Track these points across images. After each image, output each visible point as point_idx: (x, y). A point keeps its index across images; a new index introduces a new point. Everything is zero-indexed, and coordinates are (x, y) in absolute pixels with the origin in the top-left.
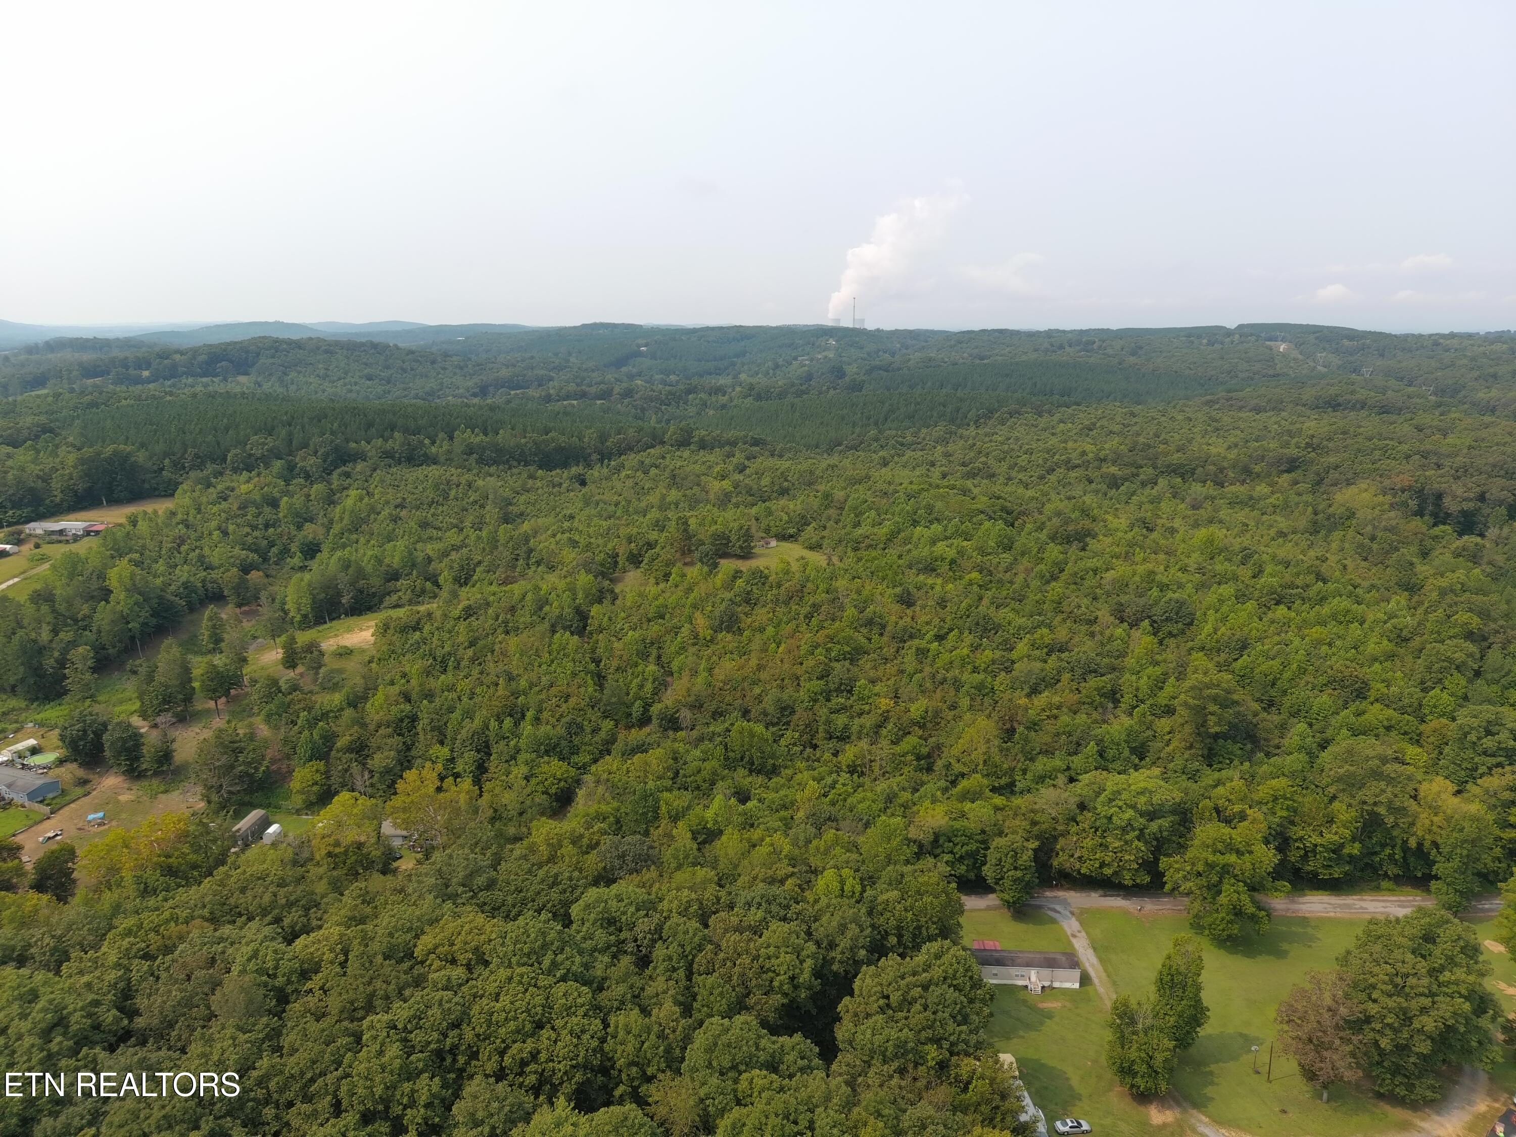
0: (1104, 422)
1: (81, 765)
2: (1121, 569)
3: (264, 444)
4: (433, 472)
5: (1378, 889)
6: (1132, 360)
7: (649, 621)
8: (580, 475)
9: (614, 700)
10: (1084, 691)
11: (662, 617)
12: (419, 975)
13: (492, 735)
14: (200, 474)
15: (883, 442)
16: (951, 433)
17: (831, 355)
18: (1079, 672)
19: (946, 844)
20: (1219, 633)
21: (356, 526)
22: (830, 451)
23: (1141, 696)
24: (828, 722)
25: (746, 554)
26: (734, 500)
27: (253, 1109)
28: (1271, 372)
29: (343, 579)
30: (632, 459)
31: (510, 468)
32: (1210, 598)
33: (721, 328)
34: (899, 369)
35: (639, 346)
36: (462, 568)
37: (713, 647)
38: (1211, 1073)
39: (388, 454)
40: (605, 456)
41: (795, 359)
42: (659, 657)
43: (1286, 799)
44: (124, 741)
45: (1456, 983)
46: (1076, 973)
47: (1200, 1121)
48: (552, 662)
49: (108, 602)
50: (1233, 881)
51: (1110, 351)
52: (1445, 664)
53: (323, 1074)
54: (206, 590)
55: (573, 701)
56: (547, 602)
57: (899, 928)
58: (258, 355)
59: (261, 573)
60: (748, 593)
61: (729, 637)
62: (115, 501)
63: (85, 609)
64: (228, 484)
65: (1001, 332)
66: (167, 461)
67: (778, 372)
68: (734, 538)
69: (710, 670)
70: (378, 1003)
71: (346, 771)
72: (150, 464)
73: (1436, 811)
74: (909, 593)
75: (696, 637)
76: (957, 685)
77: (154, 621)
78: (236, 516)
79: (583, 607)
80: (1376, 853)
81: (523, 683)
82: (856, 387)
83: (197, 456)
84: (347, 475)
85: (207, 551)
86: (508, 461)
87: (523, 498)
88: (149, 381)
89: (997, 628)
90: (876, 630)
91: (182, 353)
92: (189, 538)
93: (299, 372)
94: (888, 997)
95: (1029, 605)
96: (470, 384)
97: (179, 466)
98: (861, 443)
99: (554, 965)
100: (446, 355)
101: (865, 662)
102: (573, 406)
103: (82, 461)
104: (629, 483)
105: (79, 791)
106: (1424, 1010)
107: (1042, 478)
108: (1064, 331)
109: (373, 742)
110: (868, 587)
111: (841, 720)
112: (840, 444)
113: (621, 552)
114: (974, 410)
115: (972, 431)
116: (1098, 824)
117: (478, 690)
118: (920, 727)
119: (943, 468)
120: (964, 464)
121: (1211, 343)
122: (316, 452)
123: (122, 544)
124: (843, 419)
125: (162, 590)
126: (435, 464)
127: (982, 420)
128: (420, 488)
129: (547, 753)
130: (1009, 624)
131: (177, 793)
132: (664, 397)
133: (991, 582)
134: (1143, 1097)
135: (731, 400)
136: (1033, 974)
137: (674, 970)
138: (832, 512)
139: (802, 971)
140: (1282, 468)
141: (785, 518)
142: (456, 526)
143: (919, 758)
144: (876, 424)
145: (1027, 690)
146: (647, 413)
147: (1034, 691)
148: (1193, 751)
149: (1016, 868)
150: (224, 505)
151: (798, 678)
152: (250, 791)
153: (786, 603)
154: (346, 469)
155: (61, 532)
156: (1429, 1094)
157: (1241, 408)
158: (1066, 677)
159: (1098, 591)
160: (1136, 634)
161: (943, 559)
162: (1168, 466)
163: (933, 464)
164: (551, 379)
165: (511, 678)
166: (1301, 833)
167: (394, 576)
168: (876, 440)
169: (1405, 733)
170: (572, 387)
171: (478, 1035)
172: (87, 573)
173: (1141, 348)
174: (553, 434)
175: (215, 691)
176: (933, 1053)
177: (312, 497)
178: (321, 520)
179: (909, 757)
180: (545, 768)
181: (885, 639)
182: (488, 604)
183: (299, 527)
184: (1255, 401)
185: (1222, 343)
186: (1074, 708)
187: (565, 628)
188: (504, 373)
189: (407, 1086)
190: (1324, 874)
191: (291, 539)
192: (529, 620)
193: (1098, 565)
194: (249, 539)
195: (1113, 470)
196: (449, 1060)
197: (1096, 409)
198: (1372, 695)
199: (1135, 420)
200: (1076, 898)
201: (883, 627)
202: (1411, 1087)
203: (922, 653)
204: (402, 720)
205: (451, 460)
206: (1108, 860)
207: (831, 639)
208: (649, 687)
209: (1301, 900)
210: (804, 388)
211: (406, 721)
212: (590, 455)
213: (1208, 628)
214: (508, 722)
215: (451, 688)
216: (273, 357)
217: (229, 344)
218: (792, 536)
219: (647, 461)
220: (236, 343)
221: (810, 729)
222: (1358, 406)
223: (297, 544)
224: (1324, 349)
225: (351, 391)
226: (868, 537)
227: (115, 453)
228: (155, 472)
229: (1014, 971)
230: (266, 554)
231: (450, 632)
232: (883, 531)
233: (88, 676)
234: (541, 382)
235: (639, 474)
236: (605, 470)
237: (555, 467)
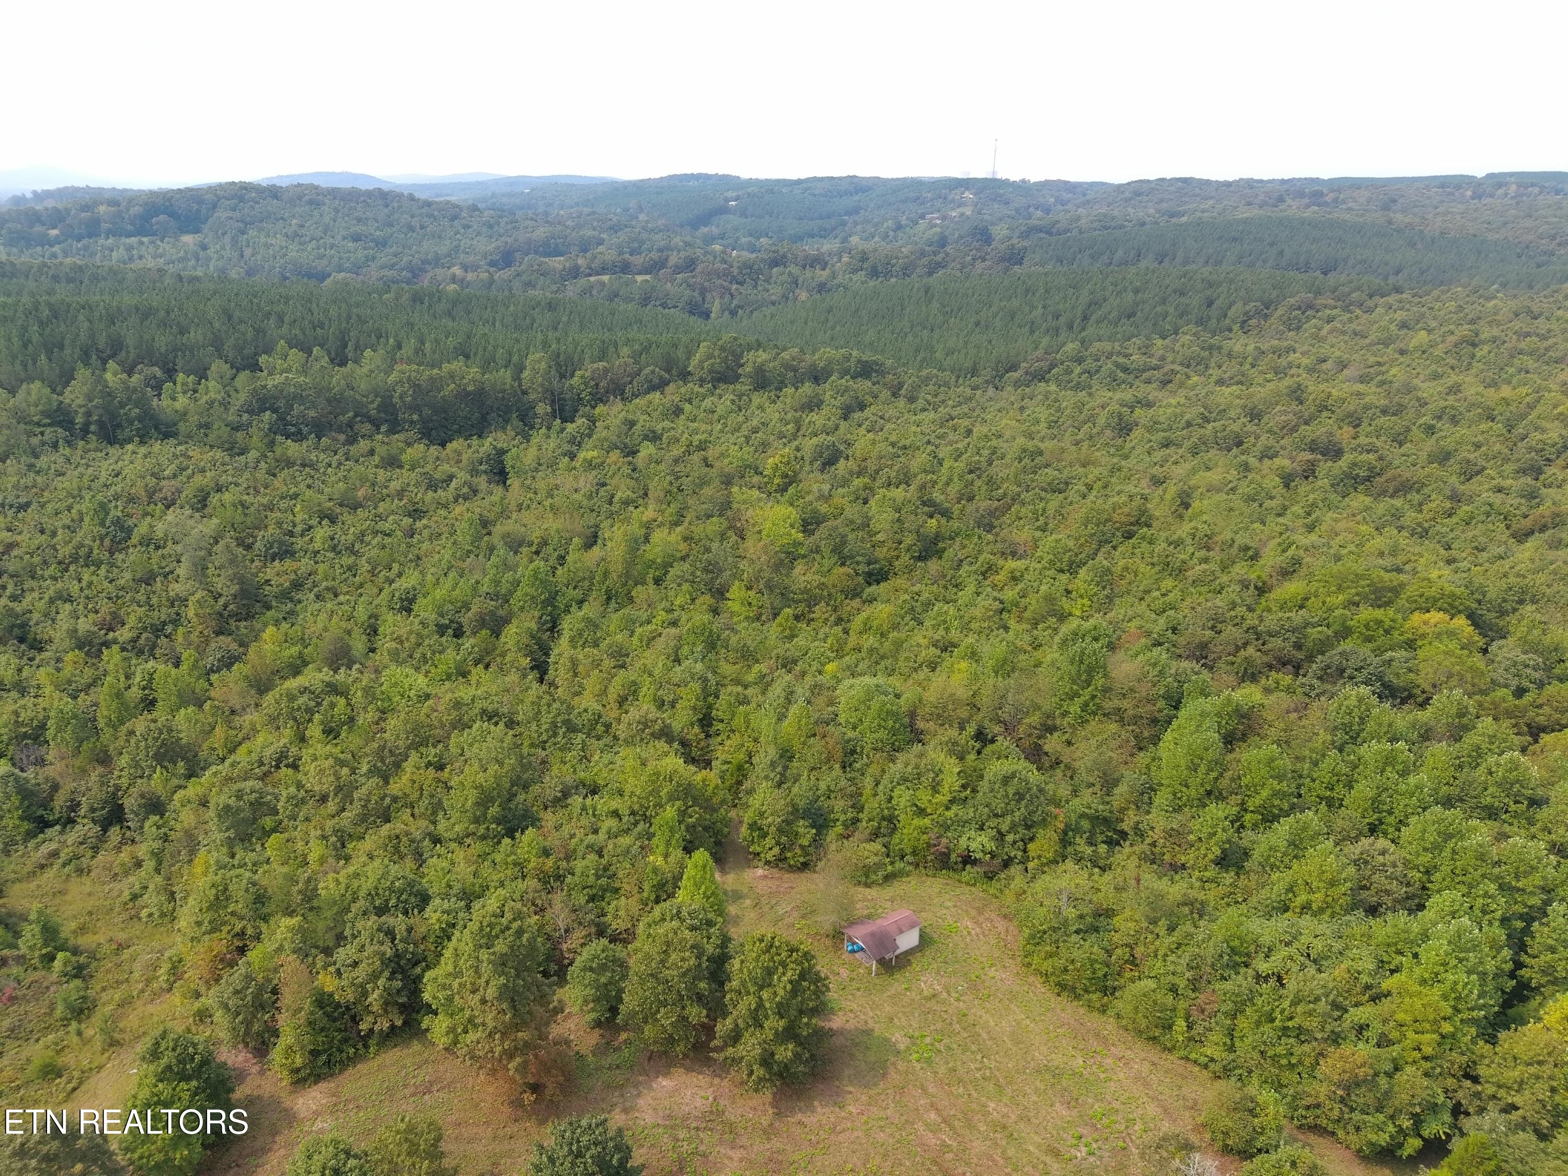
4: (142, 461)
8: (502, 452)
15: (1090, 364)
16: (1211, 348)
17: (968, 212)
22: (996, 382)
30: (612, 417)
31: (352, 441)
35: (727, 200)
40: (561, 411)
41: (923, 217)
67: (900, 234)
88: (57, 241)
96: (491, 248)
98: (1052, 366)
104: (586, 481)
112: (1013, 367)
114: (1239, 304)
121: (1477, 196)
124: (1013, 317)
132: (735, 271)
135: (834, 276)
144: (1073, 328)
146: (708, 296)
168: (1080, 361)
174: (461, 363)
205: (207, 427)
210: (939, 258)
212: (533, 406)
219: (641, 422)
225: (321, 256)
234: (583, 247)
235: (615, 455)
236: (552, 443)
237: (459, 432)
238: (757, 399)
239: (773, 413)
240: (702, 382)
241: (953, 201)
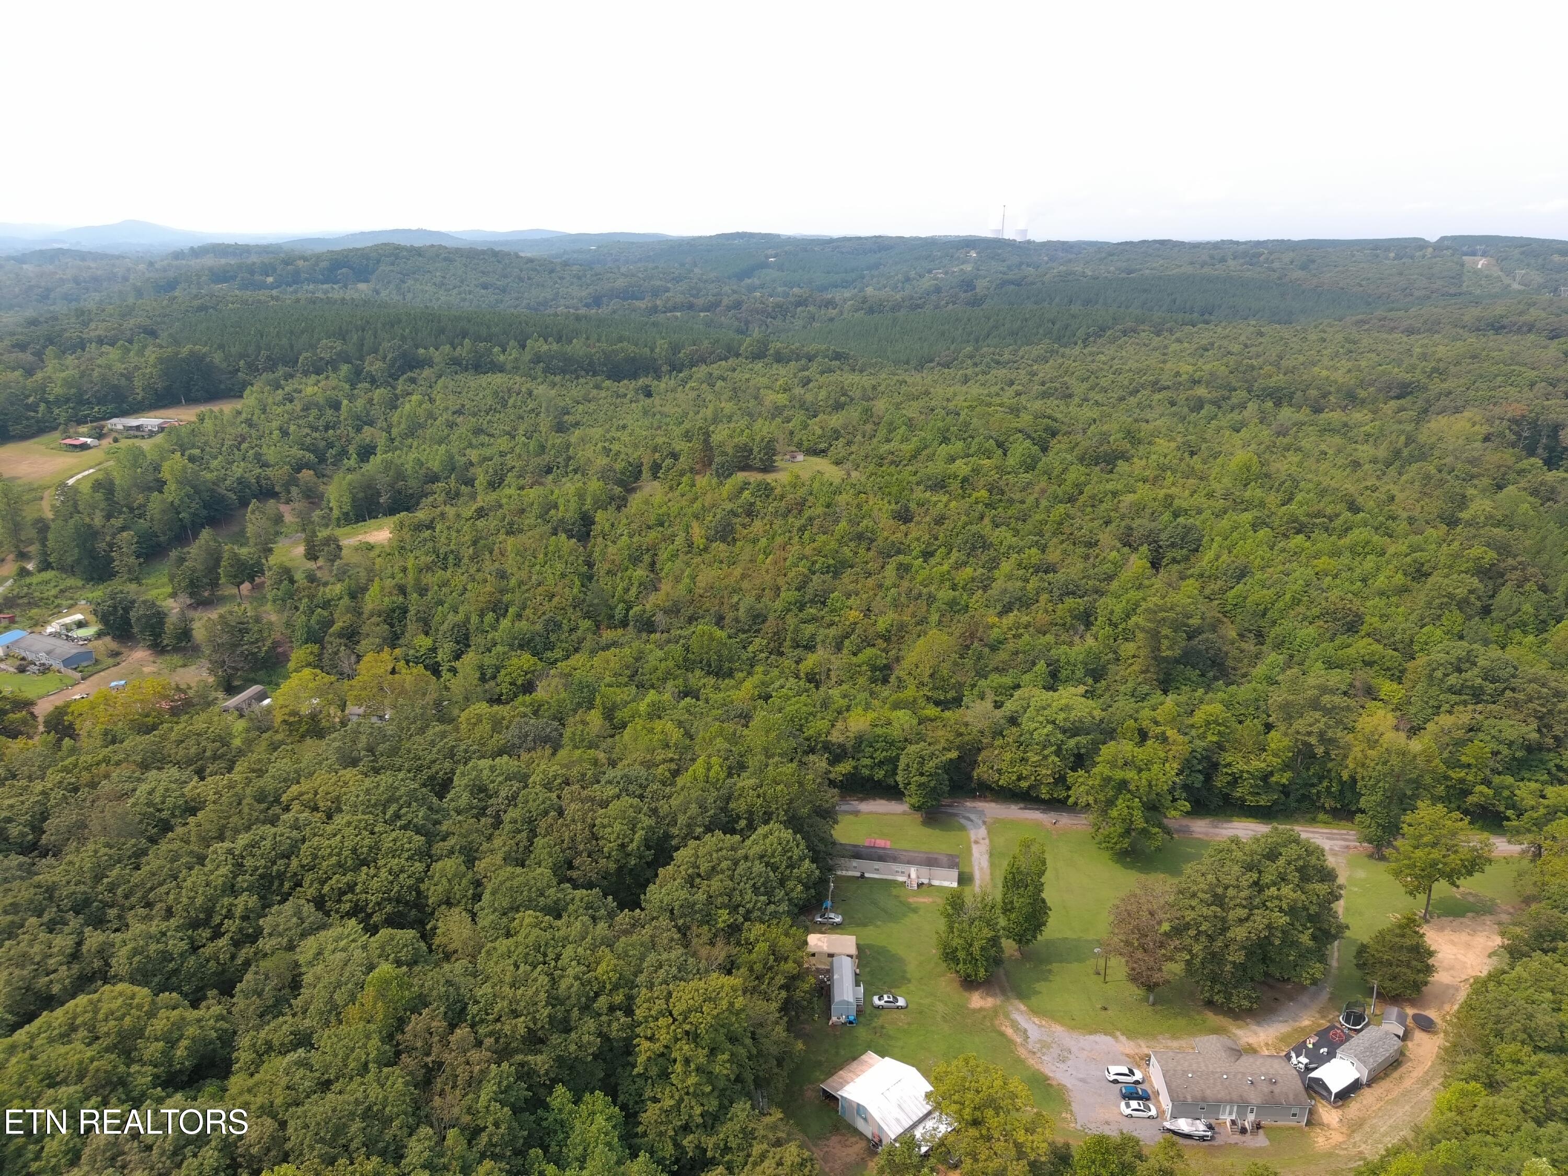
0: (1225, 343)
1: (114, 638)
2: (1143, 492)
3: (332, 348)
4: (498, 379)
5: (1313, 821)
6: (1300, 274)
7: (649, 528)
8: (647, 386)
9: (596, 601)
10: (1059, 613)
11: (662, 525)
12: (274, 815)
13: (472, 627)
14: (271, 376)
15: (977, 359)
16: (1052, 351)
17: (968, 268)
18: (1057, 593)
19: (867, 749)
20: (1220, 560)
21: (413, 430)
22: (920, 367)
23: (1114, 620)
24: (797, 631)
25: (768, 468)
26: (786, 413)
27: (99, 909)
28: (1452, 291)
29: (382, 481)
30: (701, 371)
31: (577, 378)
32: (1224, 524)
33: (860, 238)
34: (1033, 283)
35: (767, 257)
36: (496, 473)
37: (707, 556)
38: (1050, 971)
39: (455, 362)
40: (676, 368)
41: (930, 272)
42: (653, 564)
43: (1219, 724)
44: (149, 617)
45: (1279, 898)
46: (954, 873)
47: (1018, 1009)
48: (546, 563)
49: (161, 492)
50: (1129, 796)
51: (1276, 265)
52: (1446, 600)
53: (161, 884)
54: (260, 486)
55: (556, 599)
56: (556, 506)
57: (751, 813)
58: (378, 261)
59: (312, 472)
60: (752, 504)
61: (723, 546)
62: (192, 401)
63: (140, 499)
64: (296, 386)
65: (1163, 243)
66: (242, 363)
67: (907, 286)
68: (756, 450)
69: (693, 578)
70: (228, 833)
71: (336, 653)
72: (225, 365)
73: (1372, 743)
74: (907, 509)
75: (690, 546)
76: (931, 599)
77: (204, 513)
78: (299, 417)
79: (591, 512)
80: (1313, 785)
81: (513, 582)
82: (976, 302)
83: (269, 358)
84: (413, 381)
85: (264, 450)
86: (576, 370)
87: (581, 407)
88: (272, 287)
89: (986, 546)
90: (864, 544)
91: (305, 259)
92: (251, 437)
93: (416, 280)
94: (698, 868)
95: (1029, 526)
96: (584, 294)
97: (253, 369)
98: (955, 359)
99: (397, 816)
100: (566, 264)
101: (847, 576)
102: (677, 318)
103: (160, 360)
104: (693, 394)
105: (111, 661)
106: (1241, 921)
107: (1122, 399)
108: (1237, 243)
109: (365, 629)
110: (871, 503)
111: (809, 629)
112: (931, 361)
113: (645, 461)
114: (1085, 328)
115: (1077, 350)
116: (1022, 739)
117: (469, 587)
118: (886, 640)
119: (1020, 388)
120: (1043, 384)
121: (1399, 258)
122: (385, 358)
123: (186, 440)
124: (943, 334)
125: (214, 484)
126: (500, 372)
127: (1091, 339)
128: (481, 395)
129: (521, 647)
130: (1001, 543)
131: (193, 667)
133: (1001, 501)
134: (969, 983)
135: (841, 313)
136: (913, 871)
137: (520, 831)
138: (869, 427)
139: (632, 841)
140: (1392, 394)
141: (819, 432)
142: (508, 433)
143: (874, 668)
144: (977, 341)
145: (999, 608)
146: (751, 326)
147: (1006, 610)
148: (1149, 675)
149: (922, 774)
150: (289, 406)
151: (779, 589)
152: (254, 669)
153: (785, 516)
154: (412, 375)
155: (138, 428)
156: (1246, 1003)
157: (1392, 329)
158: (1044, 597)
159: (1112, 514)
160: (1134, 557)
161: (956, 477)
162: (1264, 390)
163: (1011, 383)
164: (667, 290)
165: (502, 575)
166: (1229, 759)
167: (433, 478)
168: (971, 357)
169: (1388, 669)
170: (679, 299)
171: (303, 866)
172: (145, 465)
173: (1313, 261)
174: (626, 343)
175: (235, 577)
176: (723, 918)
177: (375, 402)
178: (381, 423)
179: (864, 668)
180: (515, 661)
181: (871, 554)
182: (501, 506)
183: (359, 430)
184: (1409, 322)
185: (1412, 257)
186: (1044, 628)
187: (566, 531)
188: (621, 283)
189: (226, 901)
190: (1251, 801)
191: (349, 442)
192: (532, 521)
193: (1119, 487)
194: (308, 440)
195: (1201, 391)
196: (276, 883)
197: (1225, 328)
198: (1365, 629)
199: (1261, 340)
200: (992, 809)
201: (872, 541)
202: (1229, 996)
203: (904, 569)
204: (394, 611)
205: (517, 368)
206: (1025, 773)
207: (819, 552)
208: (634, 591)
209: (1225, 825)
211: (397, 612)
212: (661, 366)
213: (1210, 555)
214: (490, 617)
215: (445, 583)
216: (392, 264)
217: (350, 250)
218: (823, 451)
219: (716, 373)
220: (358, 249)
221: (778, 637)
222: (1525, 329)
223: (354, 446)
224: (1528, 265)
225: (464, 300)
226: (893, 453)
227: (191, 353)
228: (230, 372)
229: (896, 867)
230: (324, 455)
231: (458, 531)
232: (908, 448)
233: (132, 560)
234: (656, 293)
235: (704, 386)
236: (673, 382)
237: (624, 378)
238: (775, 366)
239: (783, 372)
240: (747, 358)
241: (958, 258)
